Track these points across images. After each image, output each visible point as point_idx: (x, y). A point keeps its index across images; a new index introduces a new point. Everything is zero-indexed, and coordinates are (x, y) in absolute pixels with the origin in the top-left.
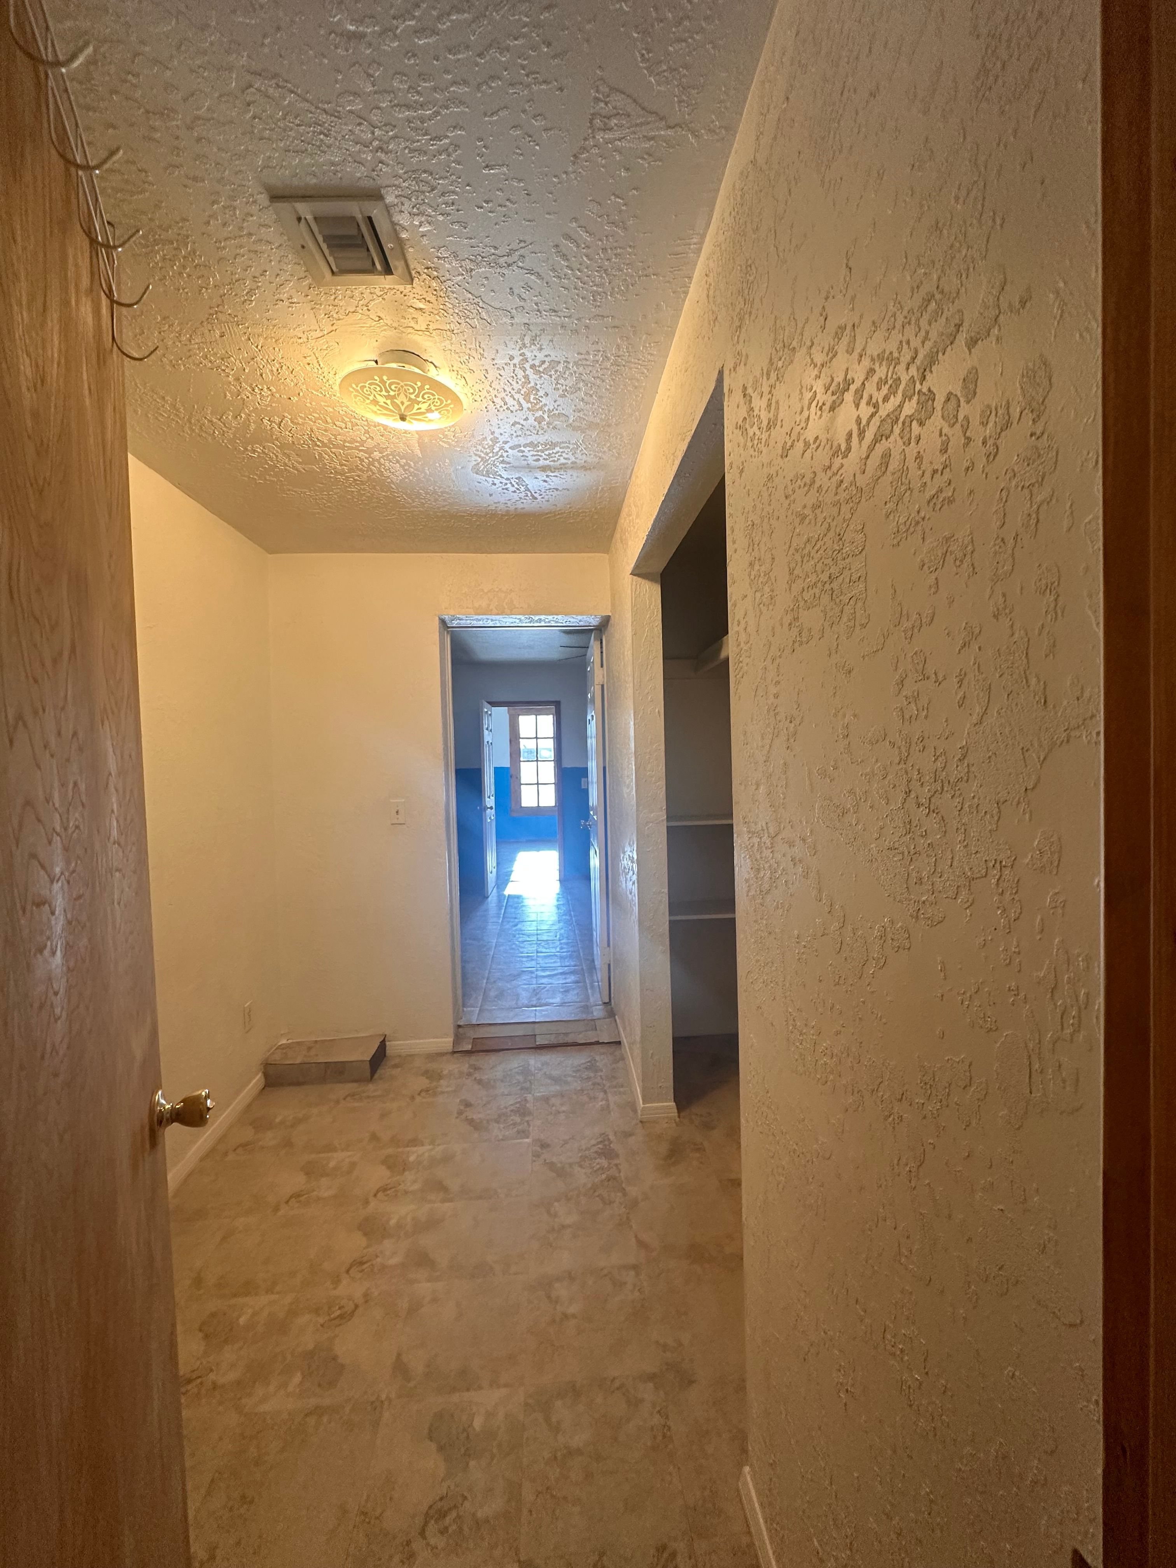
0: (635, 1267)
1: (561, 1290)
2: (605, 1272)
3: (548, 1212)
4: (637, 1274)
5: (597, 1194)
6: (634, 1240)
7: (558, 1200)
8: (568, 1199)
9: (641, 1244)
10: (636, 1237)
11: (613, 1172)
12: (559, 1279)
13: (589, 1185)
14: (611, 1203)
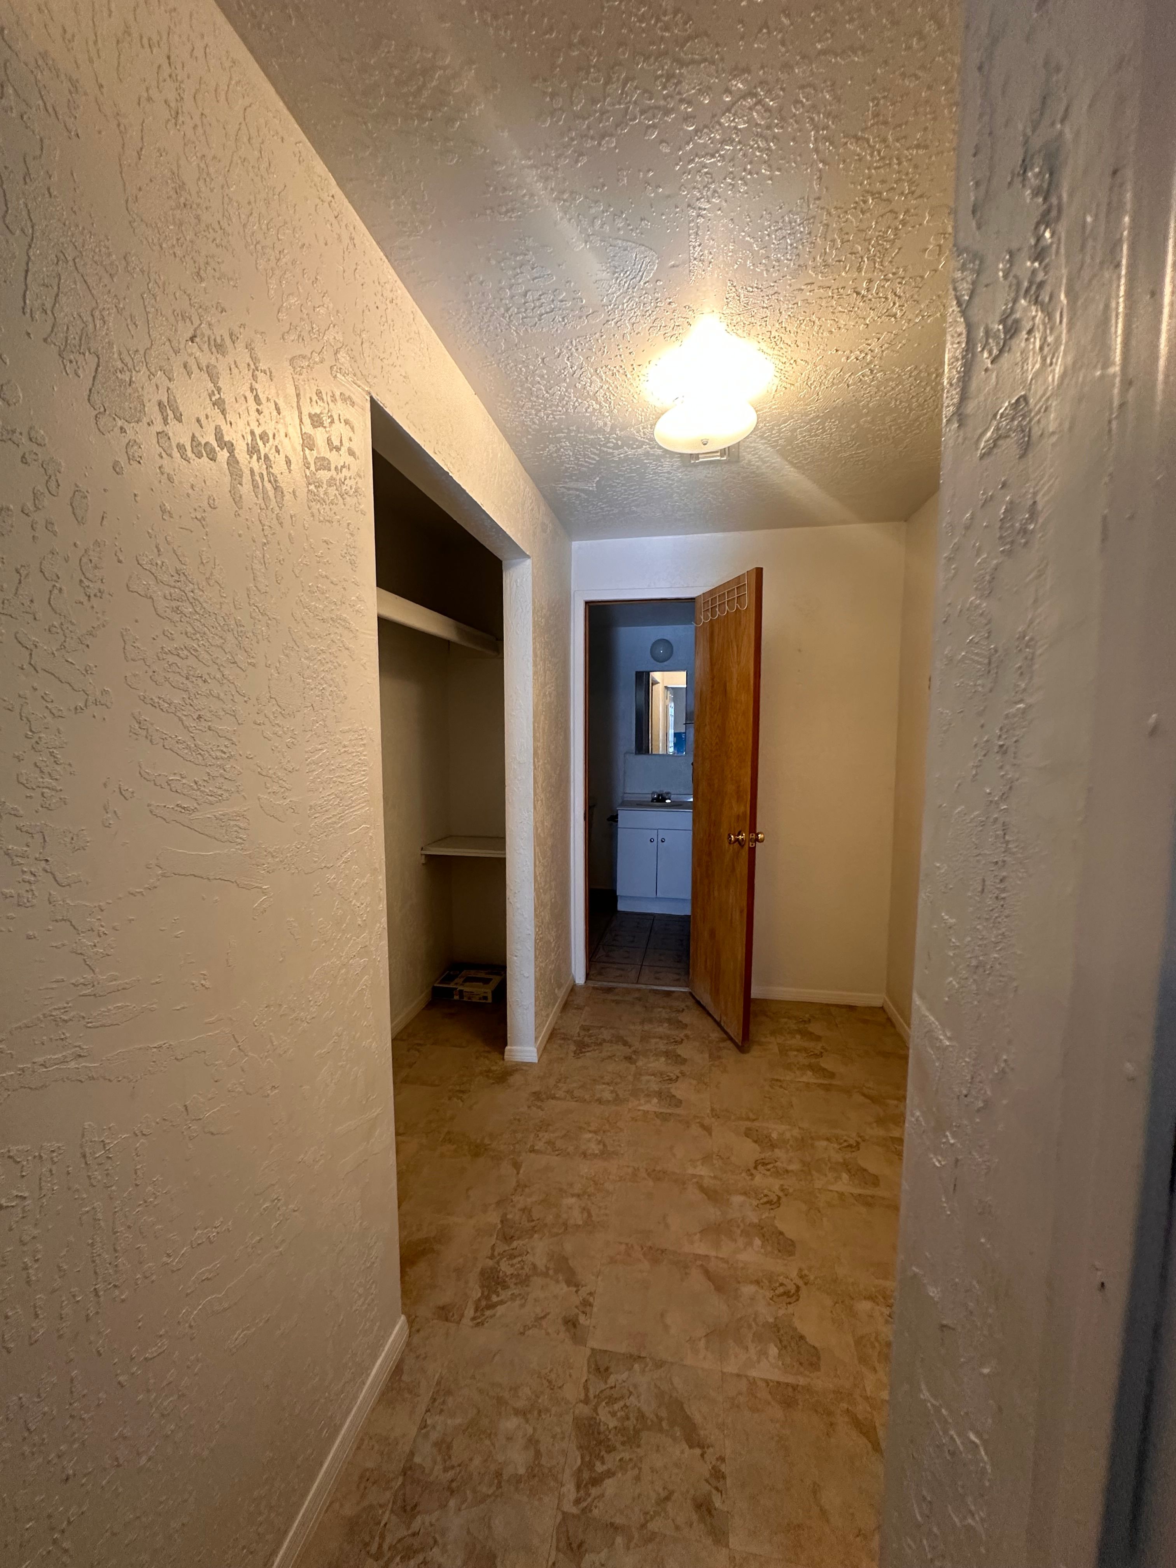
0: (532, 1150)
1: (594, 1148)
2: (557, 1153)
3: (590, 1215)
4: (533, 1146)
5: (533, 1224)
6: (521, 1172)
7: (578, 1226)
8: (565, 1224)
9: (517, 1166)
10: (518, 1173)
11: (502, 1247)
12: (595, 1156)
13: (536, 1236)
14: (523, 1210)
